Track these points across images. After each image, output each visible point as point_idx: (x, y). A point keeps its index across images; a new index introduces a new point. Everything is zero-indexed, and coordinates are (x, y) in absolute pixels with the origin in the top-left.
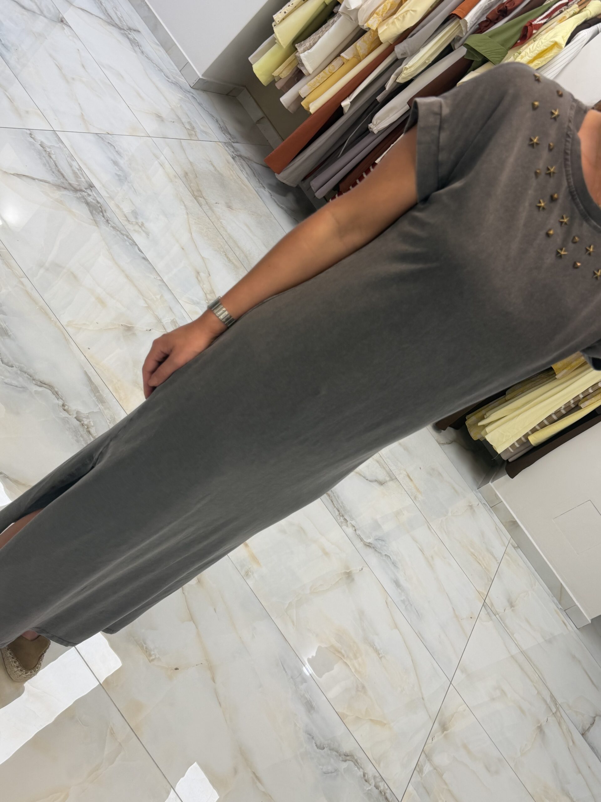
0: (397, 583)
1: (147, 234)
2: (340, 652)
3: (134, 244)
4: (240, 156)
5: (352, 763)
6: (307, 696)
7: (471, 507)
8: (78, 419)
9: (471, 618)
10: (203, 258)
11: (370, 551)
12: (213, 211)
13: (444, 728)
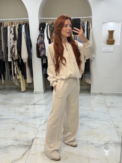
0: (90, 118)
1: (3, 116)
2: (90, 134)
3: (2, 119)
4: (6, 94)
5: (107, 144)
6: (91, 143)
7: (92, 98)
8: (18, 145)
9: (107, 111)
10: (14, 110)
11: (81, 118)
12: (10, 104)
13: (118, 127)
